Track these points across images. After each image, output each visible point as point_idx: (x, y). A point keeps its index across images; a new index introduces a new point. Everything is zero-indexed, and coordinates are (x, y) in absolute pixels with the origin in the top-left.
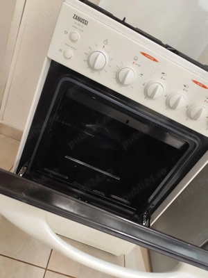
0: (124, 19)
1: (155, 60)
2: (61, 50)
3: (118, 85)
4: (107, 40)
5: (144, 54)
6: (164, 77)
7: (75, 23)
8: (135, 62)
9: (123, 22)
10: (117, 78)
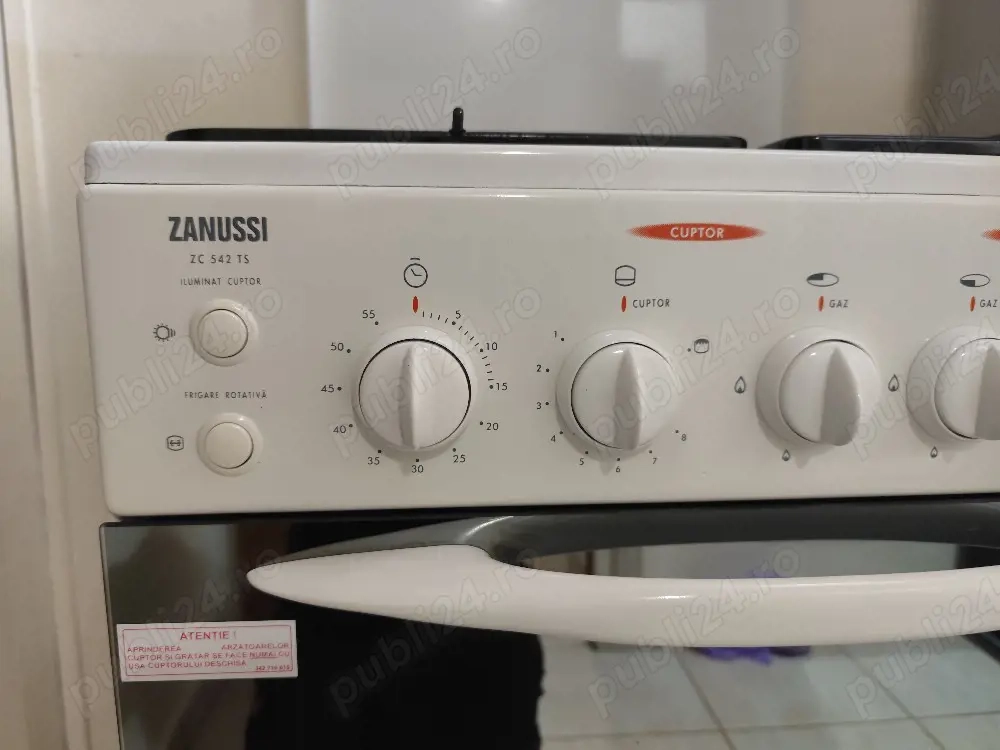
0: (458, 115)
1: (734, 233)
2: (174, 443)
3: (593, 465)
4: (415, 261)
5: (660, 232)
6: (829, 294)
7: (195, 259)
8: (630, 293)
9: (457, 134)
10: (573, 429)
